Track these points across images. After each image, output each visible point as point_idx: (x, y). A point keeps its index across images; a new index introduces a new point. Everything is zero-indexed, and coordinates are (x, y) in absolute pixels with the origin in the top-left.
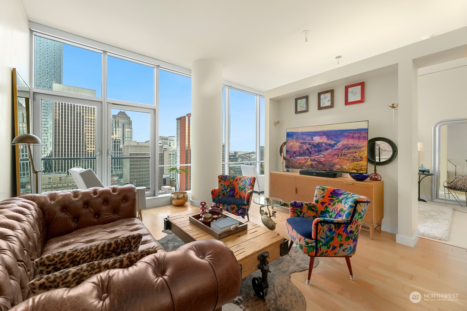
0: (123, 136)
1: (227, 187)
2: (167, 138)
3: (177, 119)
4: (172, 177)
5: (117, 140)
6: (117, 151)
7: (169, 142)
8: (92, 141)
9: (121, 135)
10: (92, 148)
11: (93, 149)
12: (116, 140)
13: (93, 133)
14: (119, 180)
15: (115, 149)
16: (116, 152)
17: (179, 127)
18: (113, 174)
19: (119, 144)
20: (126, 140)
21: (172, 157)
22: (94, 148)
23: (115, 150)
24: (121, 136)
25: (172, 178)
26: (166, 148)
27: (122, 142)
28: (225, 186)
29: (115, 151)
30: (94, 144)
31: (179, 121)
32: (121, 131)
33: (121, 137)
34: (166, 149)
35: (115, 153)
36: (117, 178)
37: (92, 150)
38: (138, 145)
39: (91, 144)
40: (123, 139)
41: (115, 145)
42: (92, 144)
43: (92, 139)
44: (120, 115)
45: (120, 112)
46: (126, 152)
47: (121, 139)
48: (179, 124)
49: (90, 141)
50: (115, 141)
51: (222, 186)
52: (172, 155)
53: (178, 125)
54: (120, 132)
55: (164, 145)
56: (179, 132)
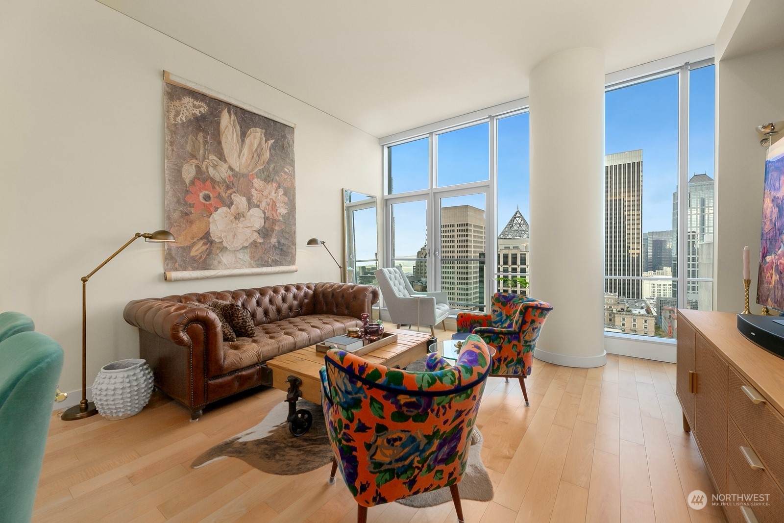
0: (703, 223)
1: (505, 318)
6: (689, 254)
8: (636, 238)
9: (697, 223)
10: (634, 249)
11: (636, 251)
13: (637, 224)
20: (708, 231)
22: (638, 250)
24: (697, 225)
27: (698, 237)
28: (501, 314)
30: (639, 243)
32: (696, 214)
33: (697, 227)
37: (636, 254)
39: (633, 243)
40: (703, 230)
42: (636, 243)
43: (636, 234)
44: (694, 181)
45: (695, 177)
46: (704, 257)
47: (697, 230)
49: (632, 238)
51: (496, 313)
54: (694, 217)
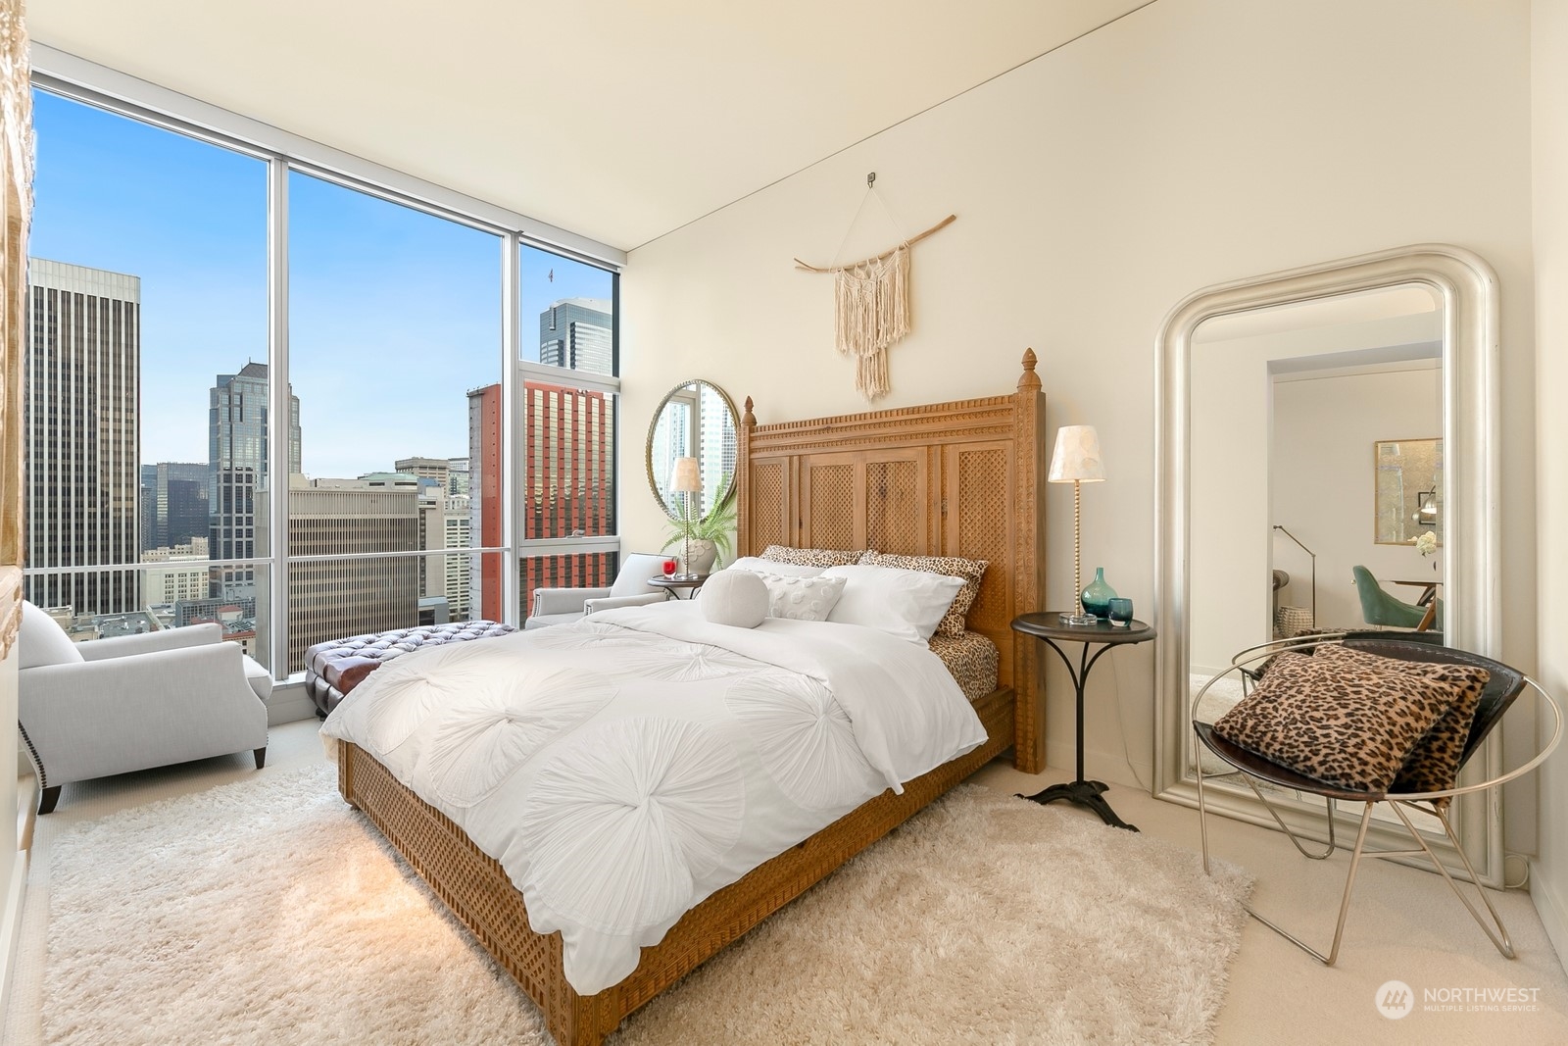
0: (265, 453)
2: (443, 465)
3: (471, 396)
4: (459, 603)
5: (239, 472)
6: (239, 511)
7: (452, 480)
8: (123, 475)
9: (254, 451)
10: (120, 499)
11: (124, 504)
12: (234, 472)
14: (245, 621)
15: (231, 503)
16: (235, 515)
17: (477, 424)
18: (222, 601)
19: (244, 485)
21: (459, 531)
22: (131, 503)
23: (228, 509)
24: (254, 454)
25: (459, 607)
26: (432, 499)
27: (257, 479)
29: (231, 512)
30: (132, 486)
31: (477, 402)
32: (255, 436)
33: (254, 459)
34: (434, 503)
35: (231, 518)
36: (238, 613)
37: (123, 510)
38: (316, 489)
39: (117, 486)
40: (265, 467)
41: (228, 490)
42: (123, 486)
44: (248, 375)
45: (250, 367)
48: (477, 412)
50: (230, 476)
52: (459, 527)
53: (474, 418)
55: (427, 489)
56: (478, 441)
